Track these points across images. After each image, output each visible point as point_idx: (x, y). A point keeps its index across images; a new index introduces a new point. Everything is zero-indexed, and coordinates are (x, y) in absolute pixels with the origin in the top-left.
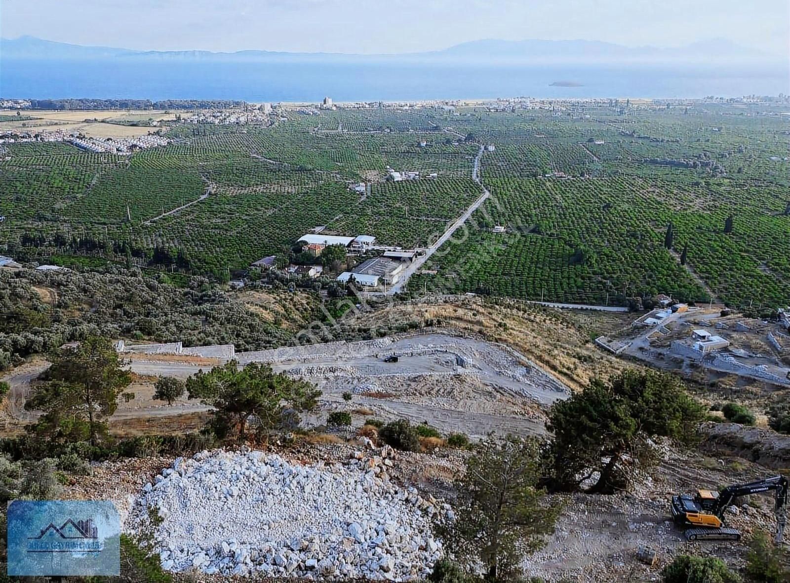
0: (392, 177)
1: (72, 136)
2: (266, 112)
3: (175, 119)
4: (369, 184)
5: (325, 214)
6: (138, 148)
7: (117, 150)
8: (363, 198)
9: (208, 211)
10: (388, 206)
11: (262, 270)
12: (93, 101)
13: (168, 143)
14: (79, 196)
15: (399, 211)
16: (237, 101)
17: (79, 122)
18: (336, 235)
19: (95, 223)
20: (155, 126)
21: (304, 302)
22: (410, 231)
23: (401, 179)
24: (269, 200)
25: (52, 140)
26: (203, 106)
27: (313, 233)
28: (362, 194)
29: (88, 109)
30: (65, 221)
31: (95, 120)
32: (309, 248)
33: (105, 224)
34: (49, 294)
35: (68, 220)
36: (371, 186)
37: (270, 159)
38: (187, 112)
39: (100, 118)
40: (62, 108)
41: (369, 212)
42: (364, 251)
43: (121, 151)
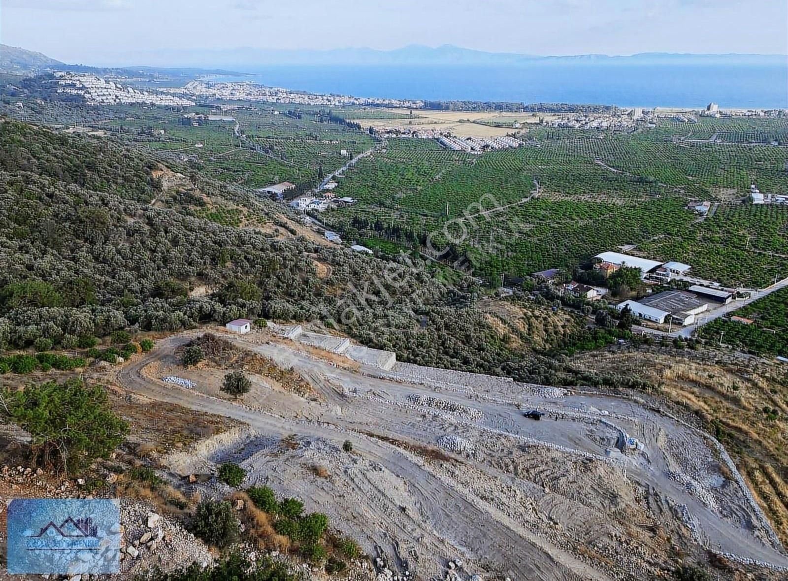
0: (751, 199)
1: (441, 134)
2: (635, 117)
3: (538, 122)
4: (716, 204)
5: (643, 232)
6: (490, 148)
7: (472, 149)
8: (700, 220)
9: (522, 215)
10: (728, 232)
11: (539, 281)
12: (475, 103)
13: (520, 145)
14: (419, 188)
15: (740, 240)
16: (607, 106)
17: (453, 122)
18: (644, 258)
19: (419, 214)
20: (516, 128)
21: (560, 324)
22: (742, 266)
23: (763, 202)
24: (588, 210)
25: (424, 137)
26: (571, 110)
27: (619, 251)
28: (701, 214)
29: (467, 110)
30: (397, 209)
31: (468, 120)
32: (601, 267)
33: (426, 215)
34: (326, 271)
35: (401, 208)
36: (718, 206)
37: (613, 167)
38: (554, 115)
39: (472, 119)
40: (447, 109)
41: (699, 236)
42: (669, 280)
43: (474, 150)
